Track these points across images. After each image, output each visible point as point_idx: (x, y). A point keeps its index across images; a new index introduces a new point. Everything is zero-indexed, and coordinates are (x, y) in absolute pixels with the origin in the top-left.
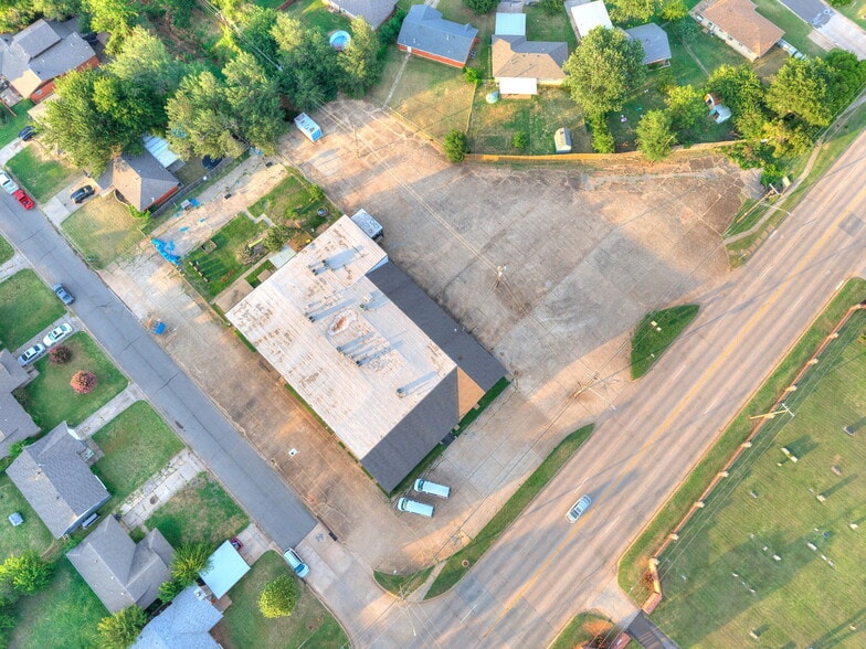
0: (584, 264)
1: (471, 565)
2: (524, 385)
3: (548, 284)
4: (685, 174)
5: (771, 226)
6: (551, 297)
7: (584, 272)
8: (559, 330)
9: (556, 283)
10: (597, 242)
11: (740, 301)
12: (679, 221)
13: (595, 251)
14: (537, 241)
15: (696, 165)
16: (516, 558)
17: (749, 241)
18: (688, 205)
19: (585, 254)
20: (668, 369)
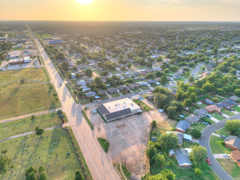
0: (124, 137)
1: (83, 114)
4: (142, 162)
5: (121, 176)
6: (119, 131)
7: (122, 137)
8: (112, 130)
9: (121, 132)
12: (129, 156)
13: (126, 140)
14: (131, 132)
15: (144, 166)
17: (119, 169)
18: (133, 159)
19: (126, 138)
20: (97, 143)
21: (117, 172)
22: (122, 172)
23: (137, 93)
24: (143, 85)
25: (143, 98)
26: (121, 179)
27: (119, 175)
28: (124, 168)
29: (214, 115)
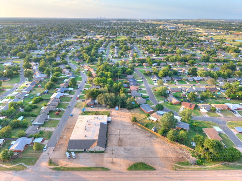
0: (139, 147)
1: (63, 170)
2: (106, 155)
3: (129, 145)
4: (176, 149)
5: (190, 169)
7: (137, 148)
8: (122, 152)
10: (145, 146)
11: (167, 176)
12: (166, 154)
13: (143, 147)
14: (134, 139)
15: (180, 149)
16: (70, 176)
17: (181, 168)
18: (171, 153)
19: (141, 146)
20: (136, 174)
21: (184, 170)
22: (184, 167)
23: (69, 107)
25: (84, 108)
26: (192, 170)
27: (188, 170)
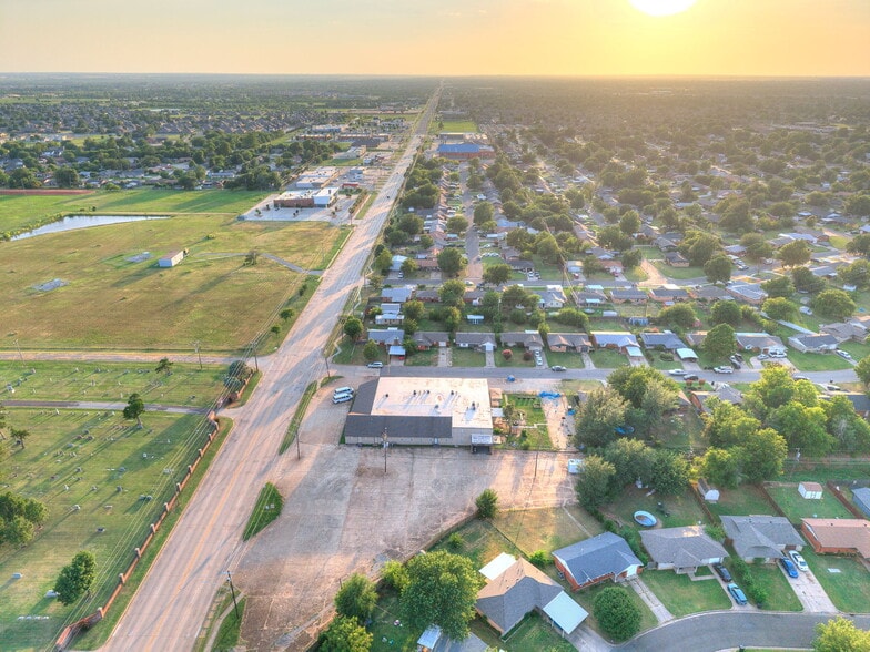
0: (343, 513)
4: (308, 624)
5: (203, 635)
6: (350, 486)
7: (340, 509)
8: (332, 476)
9: (353, 493)
10: (345, 529)
12: (292, 582)
13: (342, 524)
14: (385, 505)
18: (291, 600)
19: (347, 519)
21: (207, 615)
22: (220, 622)
23: (559, 370)
24: (612, 348)
25: (558, 396)
26: (197, 642)
27: (203, 628)
28: (237, 615)
29: (832, 570)
